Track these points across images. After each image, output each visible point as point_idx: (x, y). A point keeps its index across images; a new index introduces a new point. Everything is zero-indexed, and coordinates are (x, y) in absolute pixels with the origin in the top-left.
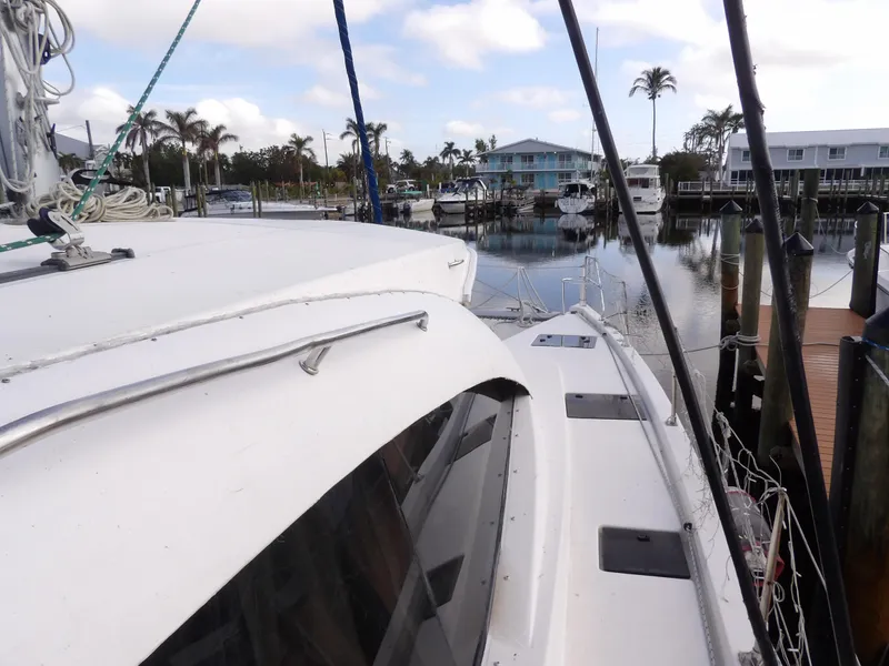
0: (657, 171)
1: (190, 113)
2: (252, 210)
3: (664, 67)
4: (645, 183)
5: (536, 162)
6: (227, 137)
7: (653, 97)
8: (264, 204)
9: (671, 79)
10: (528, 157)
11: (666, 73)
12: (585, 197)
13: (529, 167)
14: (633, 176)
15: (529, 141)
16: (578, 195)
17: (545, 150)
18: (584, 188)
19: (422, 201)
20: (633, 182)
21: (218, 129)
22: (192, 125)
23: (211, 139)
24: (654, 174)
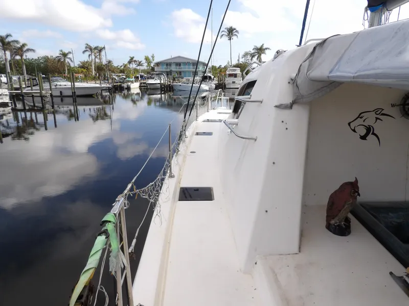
0: (239, 71)
1: (7, 36)
2: (71, 87)
3: (234, 27)
4: (235, 76)
5: (182, 66)
6: (28, 50)
7: (230, 39)
8: (76, 84)
9: (237, 31)
10: (178, 64)
11: (235, 29)
12: (210, 81)
13: (179, 69)
14: (231, 73)
15: (179, 57)
16: (208, 80)
17: (186, 61)
18: (210, 77)
19: (135, 83)
20: (230, 75)
21: (24, 45)
22: (9, 43)
23: (20, 50)
24: (238, 71)
